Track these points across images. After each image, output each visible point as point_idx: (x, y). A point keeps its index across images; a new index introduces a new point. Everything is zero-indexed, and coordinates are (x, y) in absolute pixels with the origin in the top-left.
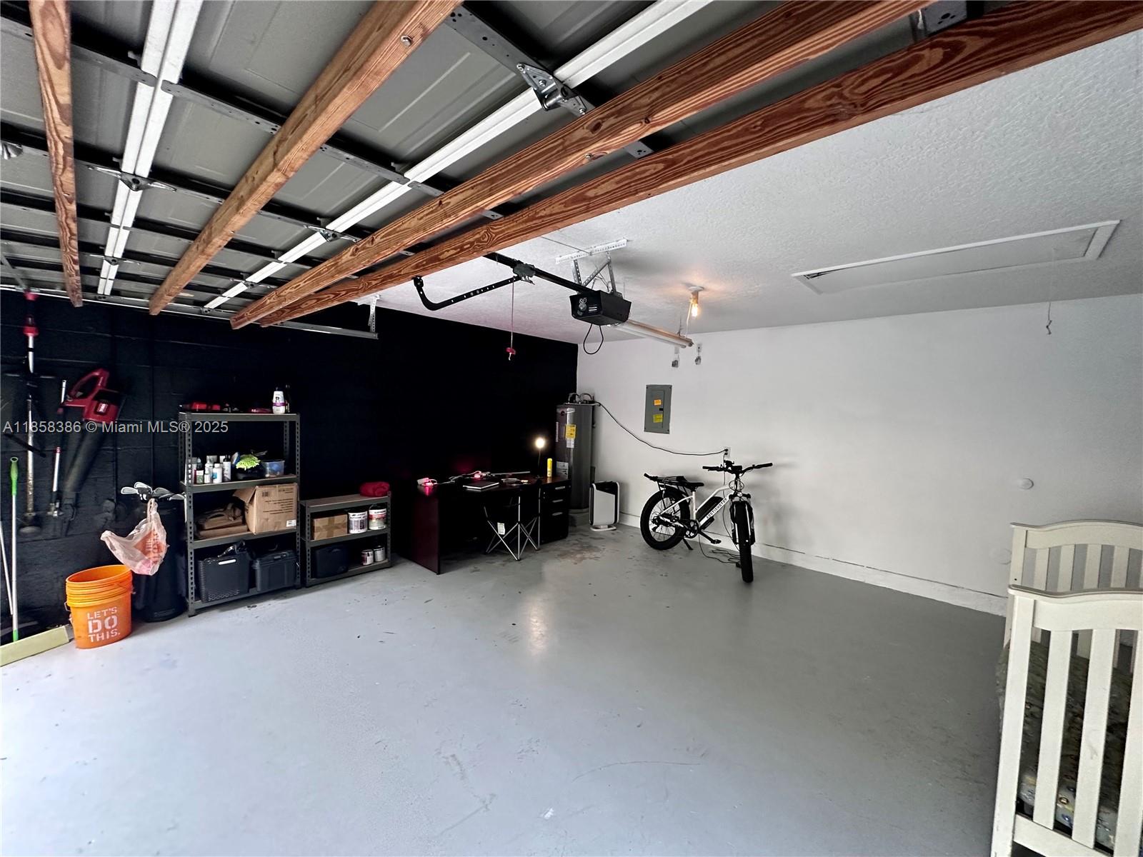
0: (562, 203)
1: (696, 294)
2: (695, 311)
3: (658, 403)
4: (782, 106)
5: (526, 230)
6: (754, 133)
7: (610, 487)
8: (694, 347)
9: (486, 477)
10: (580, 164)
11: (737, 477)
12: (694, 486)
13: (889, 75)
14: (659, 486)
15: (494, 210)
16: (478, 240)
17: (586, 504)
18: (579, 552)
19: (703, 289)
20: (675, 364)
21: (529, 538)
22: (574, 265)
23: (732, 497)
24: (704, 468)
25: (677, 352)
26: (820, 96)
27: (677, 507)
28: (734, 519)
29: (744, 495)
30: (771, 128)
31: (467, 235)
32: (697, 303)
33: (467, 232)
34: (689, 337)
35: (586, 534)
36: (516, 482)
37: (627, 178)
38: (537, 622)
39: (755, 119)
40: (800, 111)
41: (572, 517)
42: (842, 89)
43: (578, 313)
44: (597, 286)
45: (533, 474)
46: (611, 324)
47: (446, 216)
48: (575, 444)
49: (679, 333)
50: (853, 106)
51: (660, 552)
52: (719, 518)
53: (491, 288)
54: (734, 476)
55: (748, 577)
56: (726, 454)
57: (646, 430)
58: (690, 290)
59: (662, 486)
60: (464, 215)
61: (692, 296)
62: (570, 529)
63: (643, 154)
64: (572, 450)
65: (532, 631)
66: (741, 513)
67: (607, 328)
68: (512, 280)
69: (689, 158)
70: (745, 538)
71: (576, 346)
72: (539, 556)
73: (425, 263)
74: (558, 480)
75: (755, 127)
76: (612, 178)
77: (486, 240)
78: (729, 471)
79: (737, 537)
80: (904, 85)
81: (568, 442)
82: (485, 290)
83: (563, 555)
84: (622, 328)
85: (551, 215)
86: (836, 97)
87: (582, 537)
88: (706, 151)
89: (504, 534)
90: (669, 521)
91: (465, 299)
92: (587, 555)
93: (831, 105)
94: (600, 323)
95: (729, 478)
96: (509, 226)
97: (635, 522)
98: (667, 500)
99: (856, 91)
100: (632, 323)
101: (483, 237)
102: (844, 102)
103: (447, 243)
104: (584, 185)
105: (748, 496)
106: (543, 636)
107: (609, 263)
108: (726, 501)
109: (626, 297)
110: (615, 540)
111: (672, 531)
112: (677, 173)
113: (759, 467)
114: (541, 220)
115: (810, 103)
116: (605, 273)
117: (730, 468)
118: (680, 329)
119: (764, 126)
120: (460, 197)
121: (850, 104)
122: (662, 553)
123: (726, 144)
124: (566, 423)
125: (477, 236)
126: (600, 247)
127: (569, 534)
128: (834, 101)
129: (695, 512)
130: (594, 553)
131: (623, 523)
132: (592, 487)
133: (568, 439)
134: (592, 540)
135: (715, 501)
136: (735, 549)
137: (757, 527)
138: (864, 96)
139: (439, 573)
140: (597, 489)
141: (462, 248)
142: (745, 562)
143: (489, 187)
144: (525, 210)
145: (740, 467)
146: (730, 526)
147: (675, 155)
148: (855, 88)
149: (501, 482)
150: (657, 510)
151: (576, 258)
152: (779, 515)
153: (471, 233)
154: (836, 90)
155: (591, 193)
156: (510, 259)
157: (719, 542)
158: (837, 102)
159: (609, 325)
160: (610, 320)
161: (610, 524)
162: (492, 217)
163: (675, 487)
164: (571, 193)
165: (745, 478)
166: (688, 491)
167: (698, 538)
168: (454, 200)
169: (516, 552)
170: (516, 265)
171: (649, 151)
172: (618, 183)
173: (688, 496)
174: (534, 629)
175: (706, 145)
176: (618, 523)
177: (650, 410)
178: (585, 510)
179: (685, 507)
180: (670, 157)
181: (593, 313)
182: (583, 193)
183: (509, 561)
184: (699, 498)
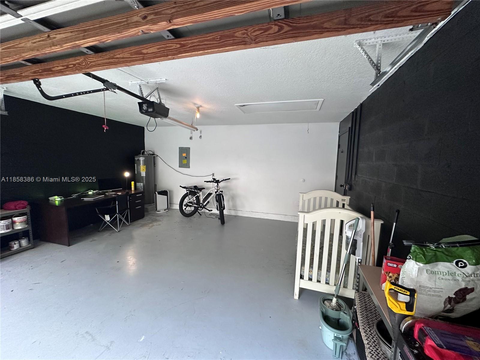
0: (130, 53)
1: (198, 108)
2: (198, 115)
3: (184, 155)
4: (227, 33)
5: (109, 63)
6: (217, 41)
7: (164, 193)
8: (199, 131)
9: (96, 193)
10: (137, 35)
11: (218, 184)
12: (201, 189)
13: (263, 31)
14: (187, 190)
15: (87, 48)
16: (79, 64)
17: (153, 201)
18: (150, 223)
19: (201, 106)
20: (191, 138)
21: (123, 220)
22: (139, 87)
23: (216, 192)
24: (205, 181)
25: (192, 133)
26: (240, 32)
27: (195, 199)
28: (217, 201)
29: (220, 191)
30: (223, 41)
31: (71, 59)
32: (199, 112)
33: (70, 57)
34: (196, 127)
35: (153, 215)
36: (114, 194)
37: (163, 48)
38: (131, 258)
39: (217, 35)
40: (233, 36)
41: (147, 208)
42: (248, 32)
43: (143, 111)
44: (152, 99)
45: (124, 189)
46: (160, 118)
47: (54, 45)
48: (146, 174)
49: (192, 125)
50: (251, 40)
51: (188, 218)
52: (212, 201)
53: (90, 92)
54: (216, 184)
55: (223, 222)
56: (213, 176)
57: (180, 167)
58: (196, 106)
59: (188, 190)
60: (67, 47)
61: (196, 109)
62: (145, 213)
63: (170, 38)
64: (144, 177)
65: (129, 263)
66: (219, 198)
67: (158, 120)
68: (103, 90)
69: (190, 45)
70: (221, 208)
71: (143, 128)
72: (130, 228)
73: (40, 71)
74: (137, 192)
75: (217, 38)
76: (155, 46)
77: (84, 64)
78: (215, 182)
79: (218, 208)
80: (267, 36)
81: (142, 173)
82: (86, 93)
83: (143, 226)
84: (165, 120)
85: (123, 58)
86: (246, 34)
87: (152, 216)
88: (198, 44)
89: (109, 220)
90: (191, 204)
91: (72, 96)
92: (155, 224)
93: (244, 37)
94: (155, 117)
95: (215, 185)
96: (98, 59)
97: (177, 207)
98: (190, 196)
99: (252, 34)
100: (170, 118)
101: (82, 62)
102: (249, 38)
103: (57, 62)
104: (141, 46)
105: (222, 192)
106: (134, 264)
107: (157, 89)
108: (214, 194)
109: (167, 106)
110: (168, 216)
111: (193, 209)
112: (186, 51)
113: (226, 180)
114: (117, 60)
115: (237, 34)
116: (156, 93)
117: (215, 181)
118: (192, 123)
119: (221, 39)
120: (63, 36)
121: (250, 39)
122: (189, 218)
123: (206, 43)
124: (140, 164)
125: (78, 61)
126: (152, 80)
127: (145, 216)
128: (245, 36)
129: (202, 200)
130: (158, 223)
131: (171, 208)
132: (156, 193)
133: (142, 172)
134: (157, 217)
135: (210, 194)
136: (218, 212)
137: (226, 203)
138: (255, 37)
139: (69, 246)
140: (158, 194)
141: (67, 67)
142: (222, 217)
143: (83, 35)
144: (108, 53)
145: (219, 180)
146: (216, 204)
147: (185, 42)
148: (252, 33)
149: (106, 195)
150: (186, 201)
151: (140, 84)
152: (233, 198)
153: (73, 59)
154: (246, 31)
155: (145, 51)
156: (101, 78)
157: (212, 210)
158: (246, 37)
159: (159, 118)
160: (159, 116)
161: (165, 209)
162: (87, 53)
163: (194, 190)
164: (134, 49)
165: (221, 184)
166: (199, 191)
167: (204, 210)
168: (59, 37)
169: (117, 228)
170: (105, 82)
171: (172, 37)
172: (158, 49)
173: (199, 194)
174: (129, 261)
175: (197, 41)
176: (169, 208)
177: (181, 158)
178: (153, 204)
179: (198, 198)
180: (182, 42)
181: (150, 112)
182: (140, 50)
183: (113, 233)
184: (203, 194)
